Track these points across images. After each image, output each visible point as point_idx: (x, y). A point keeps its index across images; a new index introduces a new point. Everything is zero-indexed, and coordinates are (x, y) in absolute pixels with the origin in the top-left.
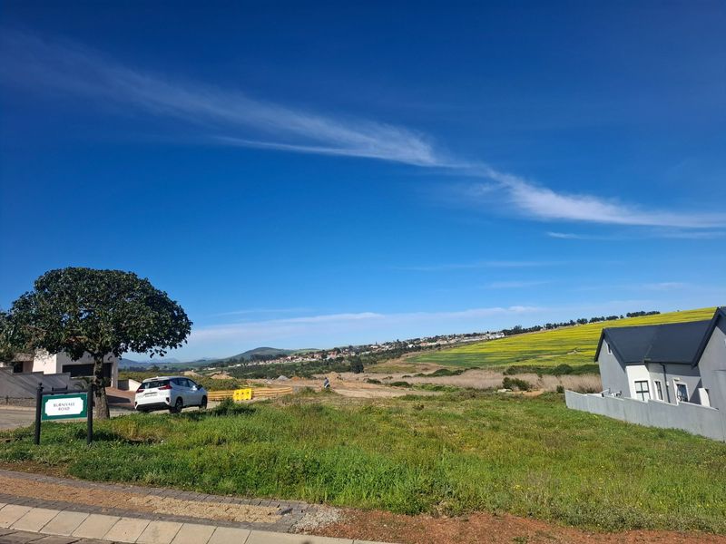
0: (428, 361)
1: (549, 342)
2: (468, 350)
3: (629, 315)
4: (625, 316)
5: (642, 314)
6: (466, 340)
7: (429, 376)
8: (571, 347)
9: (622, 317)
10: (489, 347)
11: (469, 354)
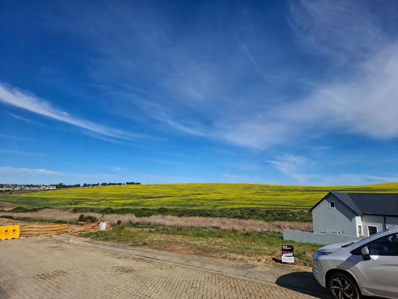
0: (4, 201)
1: (90, 194)
2: (35, 195)
3: (127, 183)
4: (125, 184)
5: (133, 183)
6: (28, 188)
7: (9, 211)
8: (102, 198)
9: (124, 184)
10: (50, 194)
11: (36, 198)
